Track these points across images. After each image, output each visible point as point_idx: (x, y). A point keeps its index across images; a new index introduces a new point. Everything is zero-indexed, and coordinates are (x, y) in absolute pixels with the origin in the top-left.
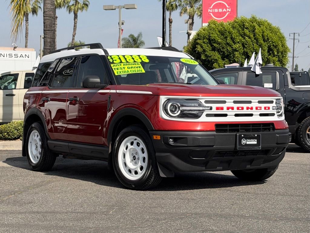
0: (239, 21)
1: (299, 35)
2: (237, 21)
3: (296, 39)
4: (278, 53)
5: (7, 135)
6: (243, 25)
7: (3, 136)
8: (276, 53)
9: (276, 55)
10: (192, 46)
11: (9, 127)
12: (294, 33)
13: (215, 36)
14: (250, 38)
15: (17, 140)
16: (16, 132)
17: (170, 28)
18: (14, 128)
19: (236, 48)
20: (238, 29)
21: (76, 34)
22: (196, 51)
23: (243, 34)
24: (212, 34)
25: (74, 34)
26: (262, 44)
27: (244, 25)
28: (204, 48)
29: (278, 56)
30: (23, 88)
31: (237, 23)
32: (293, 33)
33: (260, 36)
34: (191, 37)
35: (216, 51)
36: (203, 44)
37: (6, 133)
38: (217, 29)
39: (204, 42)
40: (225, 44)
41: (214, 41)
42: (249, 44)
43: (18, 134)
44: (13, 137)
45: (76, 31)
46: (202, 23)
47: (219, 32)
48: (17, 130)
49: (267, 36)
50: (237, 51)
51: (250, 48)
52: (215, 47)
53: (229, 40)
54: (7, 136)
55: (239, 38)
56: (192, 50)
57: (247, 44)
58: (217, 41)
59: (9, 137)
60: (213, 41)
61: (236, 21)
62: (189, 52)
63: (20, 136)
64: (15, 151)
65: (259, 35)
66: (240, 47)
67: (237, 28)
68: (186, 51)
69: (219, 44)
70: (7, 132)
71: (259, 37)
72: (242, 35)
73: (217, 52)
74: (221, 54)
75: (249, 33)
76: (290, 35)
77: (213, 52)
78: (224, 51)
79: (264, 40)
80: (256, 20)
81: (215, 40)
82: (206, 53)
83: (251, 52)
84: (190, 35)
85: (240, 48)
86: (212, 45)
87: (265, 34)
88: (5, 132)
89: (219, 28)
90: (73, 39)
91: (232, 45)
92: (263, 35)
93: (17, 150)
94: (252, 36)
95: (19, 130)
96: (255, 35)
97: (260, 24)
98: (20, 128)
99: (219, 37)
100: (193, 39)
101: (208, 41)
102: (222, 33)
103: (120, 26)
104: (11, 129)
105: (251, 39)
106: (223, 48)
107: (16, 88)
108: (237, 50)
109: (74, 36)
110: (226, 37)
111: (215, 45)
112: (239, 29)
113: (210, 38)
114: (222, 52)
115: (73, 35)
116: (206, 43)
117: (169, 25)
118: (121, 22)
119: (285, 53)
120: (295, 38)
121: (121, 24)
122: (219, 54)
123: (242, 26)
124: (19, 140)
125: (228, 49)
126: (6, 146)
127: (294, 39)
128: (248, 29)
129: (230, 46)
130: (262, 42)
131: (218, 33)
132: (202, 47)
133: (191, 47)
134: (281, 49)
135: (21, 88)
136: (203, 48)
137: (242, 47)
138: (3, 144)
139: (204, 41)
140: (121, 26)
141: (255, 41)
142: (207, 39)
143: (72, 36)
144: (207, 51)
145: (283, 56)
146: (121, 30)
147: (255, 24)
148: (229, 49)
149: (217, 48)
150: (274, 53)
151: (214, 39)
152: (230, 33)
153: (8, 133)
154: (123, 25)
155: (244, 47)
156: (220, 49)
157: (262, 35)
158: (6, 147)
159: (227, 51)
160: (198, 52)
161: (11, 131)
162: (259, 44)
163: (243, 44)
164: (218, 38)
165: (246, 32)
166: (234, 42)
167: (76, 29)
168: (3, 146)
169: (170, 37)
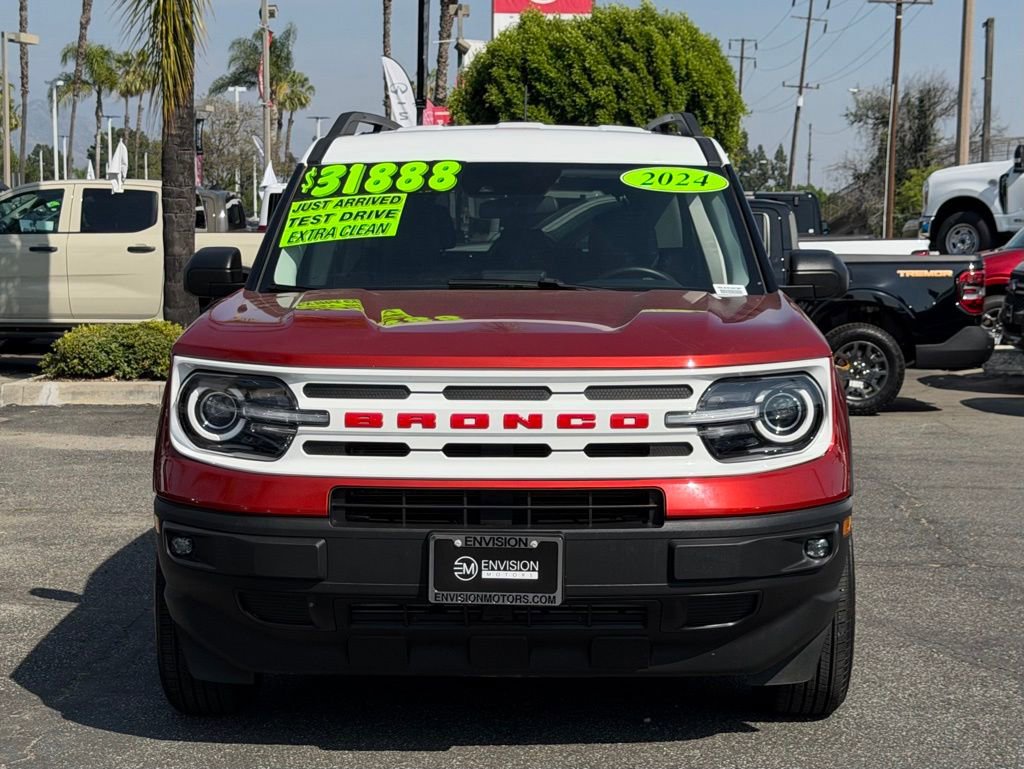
0: (605, 19)
1: (756, 45)
2: (603, 17)
3: (749, 58)
4: (715, 116)
5: (79, 365)
6: (616, 30)
7: (67, 366)
8: (711, 116)
9: (711, 123)
10: (471, 86)
11: (84, 344)
12: (743, 41)
13: (541, 60)
14: (634, 69)
15: (105, 379)
16: (103, 356)
17: (385, 14)
18: (98, 348)
19: (596, 98)
20: (602, 41)
21: (91, 22)
22: (484, 102)
23: (615, 56)
24: (533, 52)
25: (84, 22)
26: (670, 88)
27: (620, 31)
28: (507, 96)
29: (715, 123)
30: (79, 230)
31: (601, 23)
32: (740, 38)
33: (667, 66)
34: (468, 60)
35: (541, 104)
36: (506, 83)
37: (76, 361)
38: (546, 39)
39: (509, 77)
40: (569, 85)
41: (539, 75)
42: (632, 88)
43: (110, 362)
44: (95, 370)
45: (90, 10)
46: (493, 13)
47: (551, 47)
48: (106, 352)
49: (687, 65)
50: (603, 107)
51: (636, 99)
52: (538, 92)
53: (577, 75)
54: (80, 367)
55: (604, 71)
56: (472, 99)
57: (627, 90)
58: (547, 75)
59: (86, 371)
60: (534, 74)
61: (597, 17)
62: (463, 104)
63: (113, 369)
64: (106, 407)
65: (664, 62)
66: (608, 96)
67: (600, 39)
68: (455, 100)
69: (550, 83)
70: (80, 358)
71: (664, 67)
72: (614, 59)
73: (543, 109)
74: (557, 113)
75: (635, 55)
76: (730, 45)
77: (533, 106)
78: (564, 107)
79: (677, 79)
80: (653, 17)
81: (539, 71)
82: (512, 110)
83: (638, 111)
84: (465, 53)
85: (610, 98)
86: (531, 88)
87: (682, 60)
88: (75, 358)
89: (550, 37)
90: (82, 37)
91: (587, 89)
92: (673, 63)
93: (111, 404)
94: (640, 65)
95: (113, 351)
96: (653, 62)
97: (666, 29)
98: (113, 346)
99: (550, 64)
100: (473, 63)
101: (519, 74)
102: (558, 52)
103: (266, 22)
104: (90, 349)
105: (639, 74)
106: (561, 97)
107: (59, 230)
108: (601, 103)
109: (83, 26)
110: (570, 66)
111: (539, 87)
112: (605, 41)
113: (527, 65)
114: (557, 107)
115: (81, 23)
116: (514, 81)
117: (384, 4)
118: (268, 8)
119: (733, 117)
120: (745, 55)
121: (268, 15)
122: (550, 114)
123: (615, 34)
124: (112, 378)
125: (574, 101)
126: (82, 393)
127: (742, 58)
128: (634, 42)
129: (582, 91)
130: (669, 80)
131: (549, 52)
132: (502, 91)
133: (470, 89)
134: (724, 105)
135: (71, 230)
136: (506, 93)
137: (614, 95)
138: (73, 390)
139: (510, 72)
140: (268, 20)
141: (650, 78)
142: (517, 68)
143: (79, 26)
144: (515, 104)
145: (727, 126)
146: (267, 33)
147: (651, 28)
148: (580, 100)
149: (544, 96)
150: (704, 117)
151: (536, 68)
152: (579, 52)
153: (82, 360)
154: (272, 19)
155: (620, 96)
156: (552, 99)
157: (672, 60)
158: (82, 398)
159: (571, 106)
160: (491, 104)
161: (91, 355)
162: (661, 88)
163: (616, 87)
164: (548, 67)
165: (624, 51)
166: (591, 80)
167: (90, 5)
168: (73, 393)
169: (384, 42)
